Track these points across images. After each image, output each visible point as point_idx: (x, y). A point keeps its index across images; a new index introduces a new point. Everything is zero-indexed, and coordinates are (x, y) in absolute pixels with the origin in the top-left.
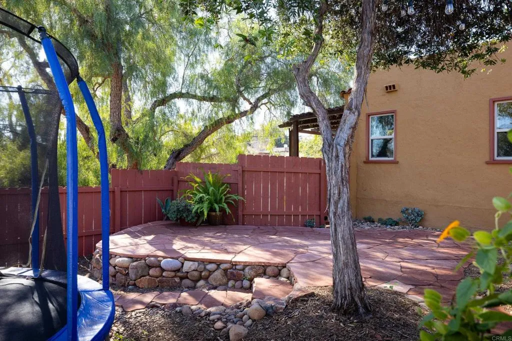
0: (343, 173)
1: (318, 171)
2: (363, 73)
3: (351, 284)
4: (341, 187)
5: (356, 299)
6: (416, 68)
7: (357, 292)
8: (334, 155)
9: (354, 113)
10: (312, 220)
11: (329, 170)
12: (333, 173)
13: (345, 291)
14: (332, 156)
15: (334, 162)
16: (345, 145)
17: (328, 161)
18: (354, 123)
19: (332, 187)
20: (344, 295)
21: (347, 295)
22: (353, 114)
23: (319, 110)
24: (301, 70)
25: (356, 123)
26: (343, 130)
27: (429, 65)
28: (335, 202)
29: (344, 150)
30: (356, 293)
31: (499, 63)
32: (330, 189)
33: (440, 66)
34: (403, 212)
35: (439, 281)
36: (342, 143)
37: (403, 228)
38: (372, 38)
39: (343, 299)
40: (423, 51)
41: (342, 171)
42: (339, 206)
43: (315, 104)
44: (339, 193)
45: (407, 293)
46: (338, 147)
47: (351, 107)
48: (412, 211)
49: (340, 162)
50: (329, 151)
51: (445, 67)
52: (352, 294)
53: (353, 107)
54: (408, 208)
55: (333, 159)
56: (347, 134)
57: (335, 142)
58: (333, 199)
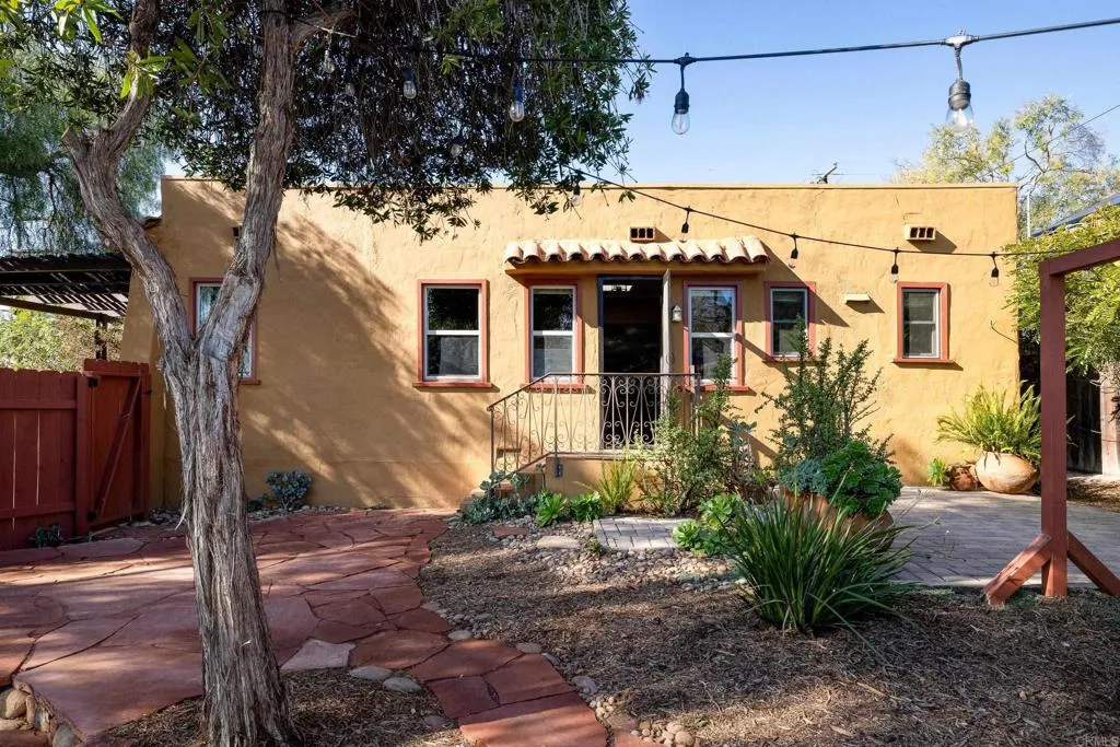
0: (228, 425)
1: (70, 404)
2: (269, 194)
3: (255, 694)
4: (224, 460)
5: (271, 727)
6: (336, 206)
7: (273, 709)
8: (202, 380)
9: (251, 284)
10: (51, 526)
11: (186, 420)
12: (202, 427)
13: (241, 717)
14: (197, 383)
15: (203, 399)
16: (230, 359)
17: (184, 395)
18: (251, 307)
19: (199, 463)
20: (238, 729)
21: (247, 724)
22: (248, 285)
23: (154, 265)
24: (93, 151)
25: (255, 306)
26: (222, 320)
27: (360, 204)
28: (210, 500)
29: (228, 369)
30: (268, 711)
31: (470, 225)
32: (194, 467)
33: (381, 212)
34: (271, 481)
35: (389, 618)
36: (222, 352)
37: (271, 514)
38: (287, 122)
39: (237, 740)
40: (353, 177)
41: (225, 421)
42: (221, 508)
43: (141, 248)
44: (220, 475)
45: (350, 666)
46: (213, 361)
47: (244, 268)
48: (289, 478)
49: (219, 400)
50: (186, 370)
51: (391, 215)
52: (258, 718)
53: (248, 268)
54: (280, 471)
55: (201, 391)
56: (234, 332)
57: (201, 348)
58: (204, 491)
